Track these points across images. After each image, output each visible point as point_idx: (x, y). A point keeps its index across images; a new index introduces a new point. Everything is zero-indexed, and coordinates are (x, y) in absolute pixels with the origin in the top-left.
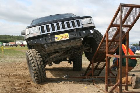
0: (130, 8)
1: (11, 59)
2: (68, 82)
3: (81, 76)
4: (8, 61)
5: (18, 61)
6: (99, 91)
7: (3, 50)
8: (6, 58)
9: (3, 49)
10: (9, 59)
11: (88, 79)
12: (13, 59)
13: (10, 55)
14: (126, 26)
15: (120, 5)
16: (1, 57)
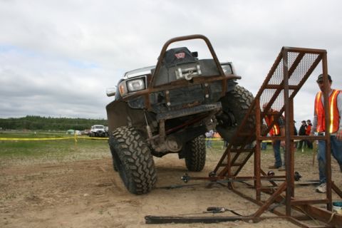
0: (298, 54)
2: (190, 189)
3: (210, 176)
4: (85, 156)
6: (247, 203)
8: (80, 152)
9: (77, 139)
10: (86, 154)
11: (222, 181)
12: (92, 154)
14: (291, 87)
15: (283, 48)
16: (73, 151)
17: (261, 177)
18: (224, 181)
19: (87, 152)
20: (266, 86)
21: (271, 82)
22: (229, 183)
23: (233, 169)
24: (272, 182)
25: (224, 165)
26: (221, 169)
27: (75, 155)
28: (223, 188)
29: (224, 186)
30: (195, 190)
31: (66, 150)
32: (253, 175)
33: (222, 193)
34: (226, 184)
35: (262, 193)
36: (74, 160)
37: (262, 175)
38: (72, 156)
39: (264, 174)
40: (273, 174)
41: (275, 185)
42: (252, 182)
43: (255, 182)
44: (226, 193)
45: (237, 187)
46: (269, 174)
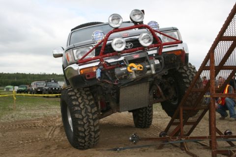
1: (29, 112)
3: (160, 136)
4: (24, 114)
5: (42, 115)
7: (15, 98)
8: (20, 111)
9: (16, 96)
10: (26, 112)
11: (174, 142)
12: (33, 112)
13: (27, 105)
16: (12, 109)
17: (217, 137)
18: (176, 141)
19: (26, 110)
20: (221, 37)
21: (227, 34)
22: (182, 143)
23: (186, 128)
24: (230, 142)
25: (175, 124)
26: (173, 128)
27: (13, 114)
28: (175, 149)
29: (176, 146)
30: (144, 151)
31: (4, 109)
32: (208, 134)
33: (173, 154)
34: (179, 145)
35: (218, 155)
36: (12, 119)
37: (218, 135)
38: (11, 115)
39: (220, 133)
40: (230, 133)
41: (232, 145)
42: (207, 142)
43: (210, 142)
44: (178, 154)
45: (190, 148)
46: (225, 133)
